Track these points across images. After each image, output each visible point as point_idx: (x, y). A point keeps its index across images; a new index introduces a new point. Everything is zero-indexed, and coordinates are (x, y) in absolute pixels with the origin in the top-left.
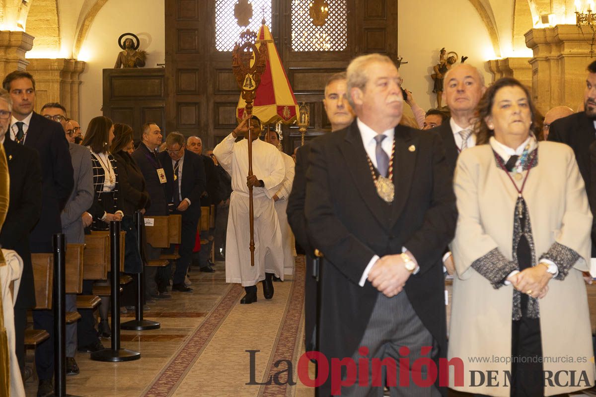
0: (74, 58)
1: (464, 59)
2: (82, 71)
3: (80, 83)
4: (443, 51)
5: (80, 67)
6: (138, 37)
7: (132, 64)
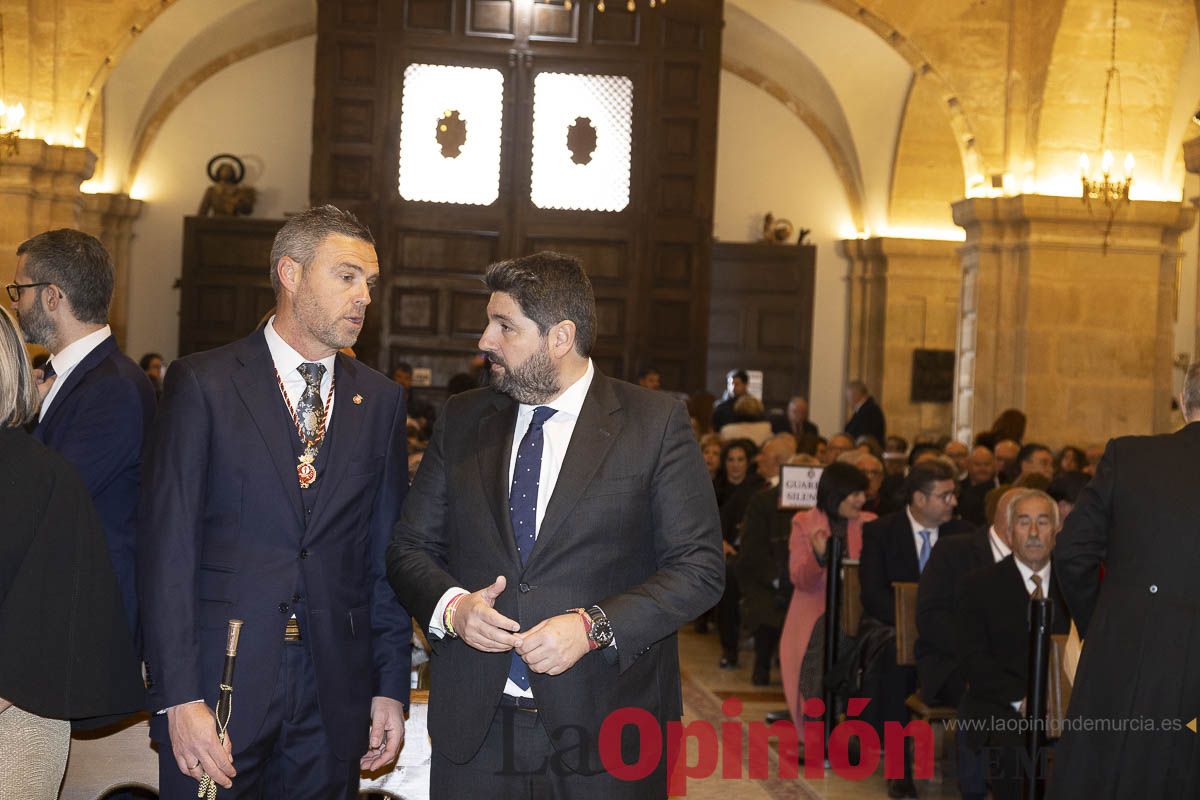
0: (125, 191)
1: (803, 234)
2: (136, 217)
3: (133, 236)
4: (768, 219)
5: (134, 208)
6: (245, 162)
7: (229, 209)
